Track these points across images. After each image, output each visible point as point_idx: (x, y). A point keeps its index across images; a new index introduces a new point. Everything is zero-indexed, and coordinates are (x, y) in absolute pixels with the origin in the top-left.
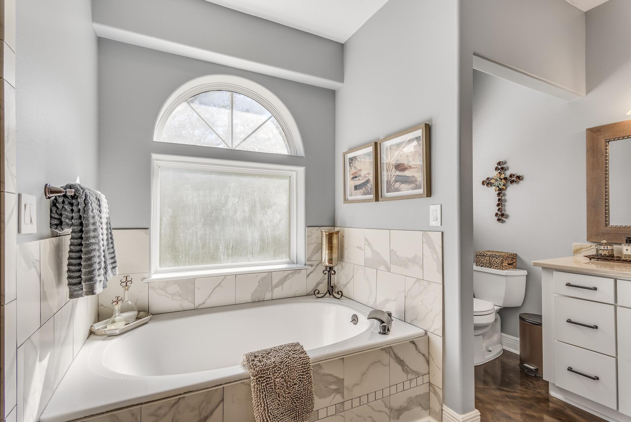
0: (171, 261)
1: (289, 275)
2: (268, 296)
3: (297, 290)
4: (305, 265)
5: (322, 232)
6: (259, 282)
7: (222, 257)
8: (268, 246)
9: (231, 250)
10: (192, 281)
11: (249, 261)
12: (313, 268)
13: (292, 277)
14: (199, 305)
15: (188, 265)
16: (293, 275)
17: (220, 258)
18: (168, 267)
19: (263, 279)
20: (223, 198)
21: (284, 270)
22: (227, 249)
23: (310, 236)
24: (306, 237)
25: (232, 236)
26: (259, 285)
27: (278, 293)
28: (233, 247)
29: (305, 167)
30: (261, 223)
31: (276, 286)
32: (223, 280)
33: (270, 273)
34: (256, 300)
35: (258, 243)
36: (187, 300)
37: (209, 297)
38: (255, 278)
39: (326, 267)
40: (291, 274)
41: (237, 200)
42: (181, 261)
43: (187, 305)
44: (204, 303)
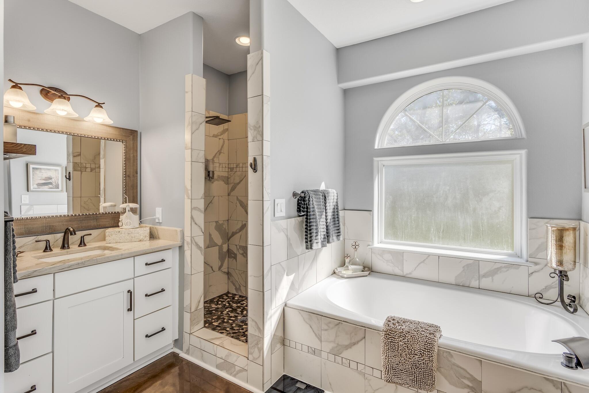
0: (392, 236)
1: (501, 268)
2: (474, 283)
3: (513, 287)
4: (527, 261)
5: (547, 226)
6: (463, 267)
7: (433, 239)
8: (483, 234)
9: (442, 233)
10: (401, 253)
11: (460, 246)
12: (537, 267)
13: (506, 271)
14: (407, 274)
15: (405, 240)
16: (507, 269)
17: (432, 239)
18: (390, 240)
19: (468, 265)
20: (434, 187)
21: (495, 262)
22: (438, 232)
23: (534, 229)
24: (527, 230)
25: (443, 221)
26: (464, 270)
27: (486, 283)
28: (443, 231)
29: (526, 150)
30: (475, 210)
31: (485, 276)
32: (427, 258)
33: (477, 261)
34: (460, 284)
35: (471, 229)
36: (398, 268)
37: (415, 270)
38: (460, 263)
39: (555, 270)
40: (505, 267)
41: (448, 188)
42: (399, 236)
43: (398, 271)
44: (410, 273)
